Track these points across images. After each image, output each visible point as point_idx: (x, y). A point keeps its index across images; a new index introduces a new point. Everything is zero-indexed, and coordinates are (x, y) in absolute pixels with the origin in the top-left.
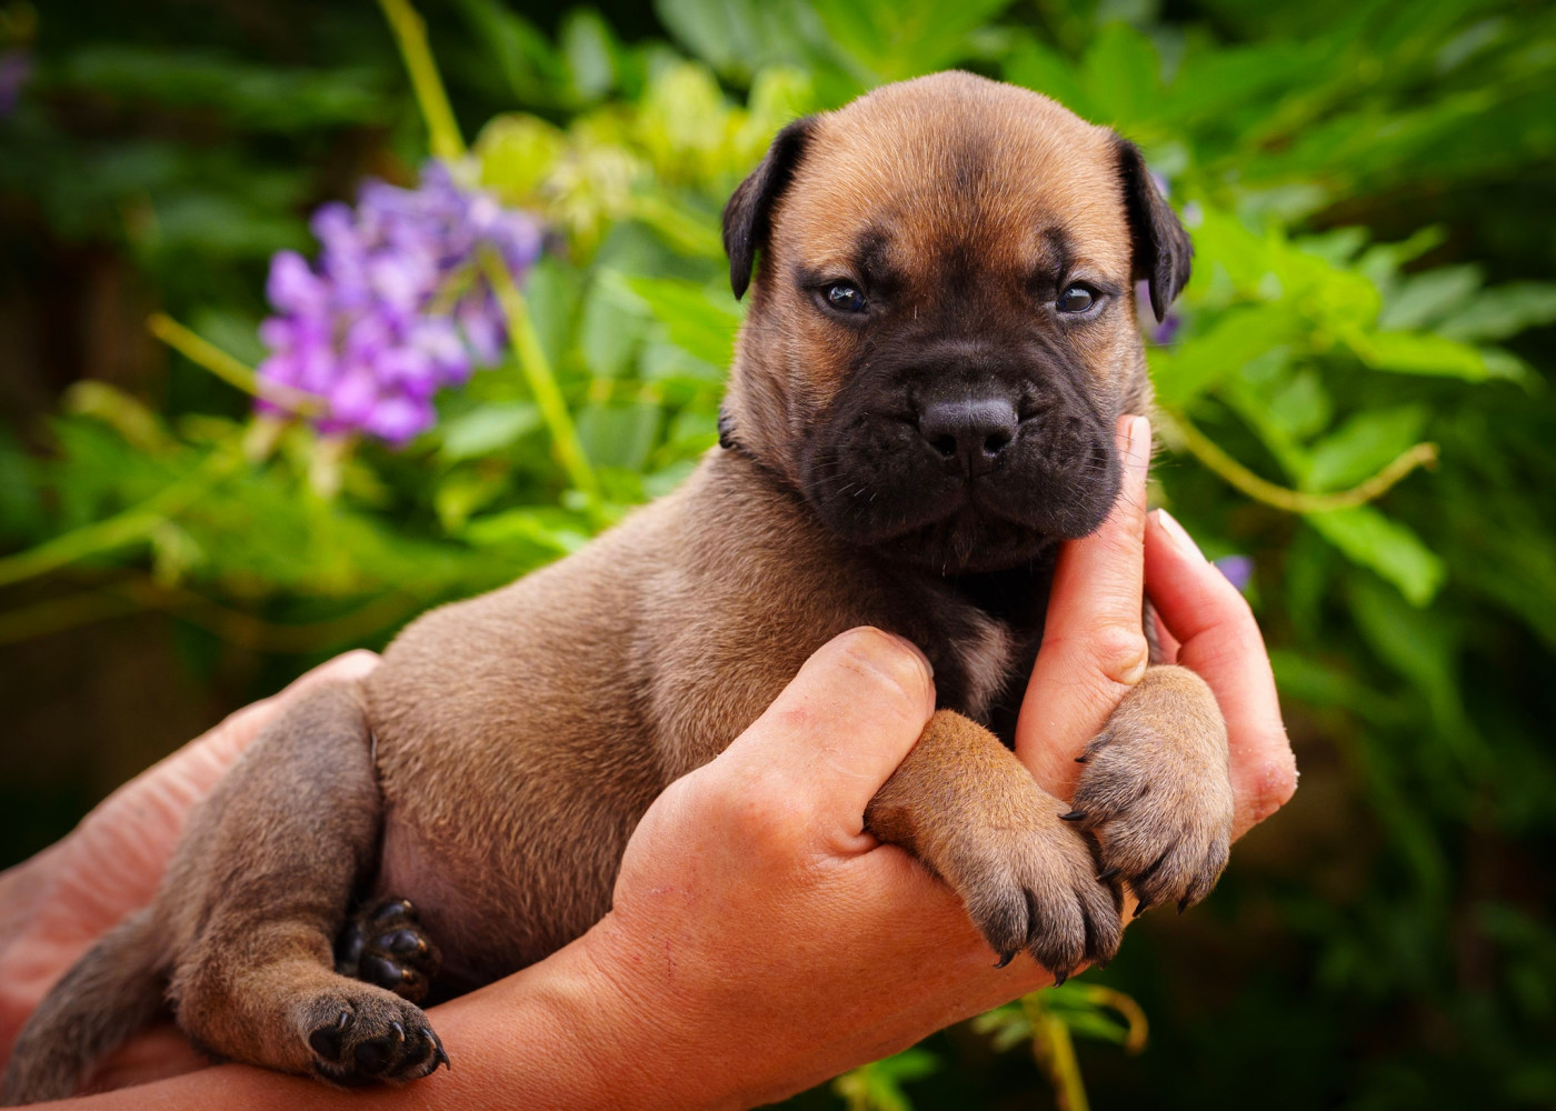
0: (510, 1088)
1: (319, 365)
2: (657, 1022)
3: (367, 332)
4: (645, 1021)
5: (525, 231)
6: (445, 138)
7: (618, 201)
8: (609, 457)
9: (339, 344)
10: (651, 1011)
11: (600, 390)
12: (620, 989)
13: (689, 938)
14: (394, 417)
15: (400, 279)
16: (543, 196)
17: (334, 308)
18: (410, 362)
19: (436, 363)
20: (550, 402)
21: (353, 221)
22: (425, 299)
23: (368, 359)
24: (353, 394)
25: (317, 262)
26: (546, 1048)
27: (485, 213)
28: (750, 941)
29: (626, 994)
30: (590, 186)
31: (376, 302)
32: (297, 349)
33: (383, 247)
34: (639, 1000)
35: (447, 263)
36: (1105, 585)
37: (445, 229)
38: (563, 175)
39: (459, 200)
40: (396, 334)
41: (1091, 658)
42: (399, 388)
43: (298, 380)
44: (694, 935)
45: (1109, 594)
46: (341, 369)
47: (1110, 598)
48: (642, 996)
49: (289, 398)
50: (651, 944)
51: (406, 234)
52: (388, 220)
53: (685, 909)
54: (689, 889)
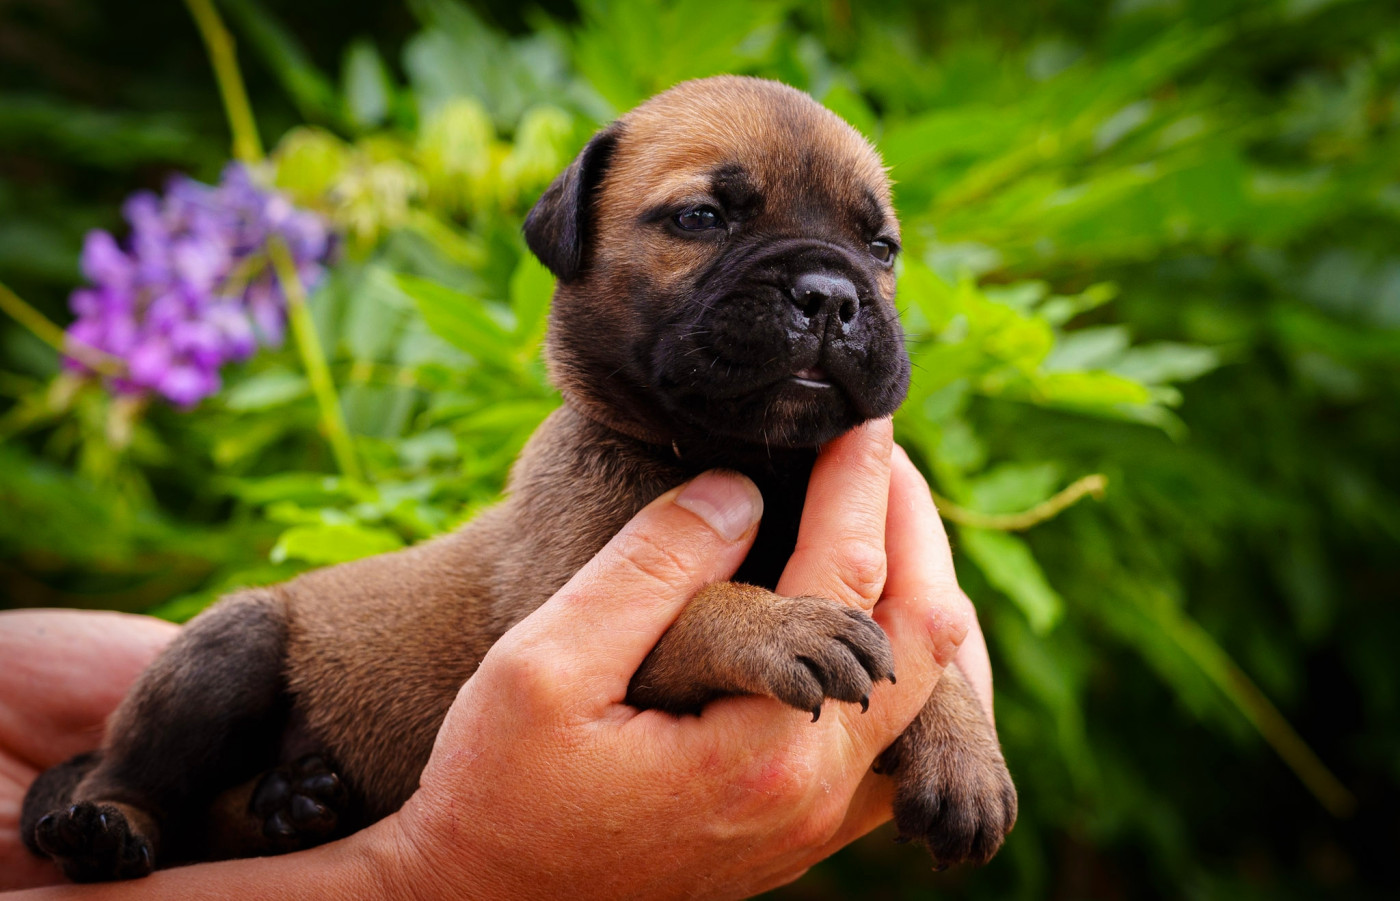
1: (121, 330)
2: (444, 875)
3: (168, 307)
4: (434, 874)
5: (312, 229)
6: (247, 143)
7: (395, 213)
8: (366, 427)
9: (141, 313)
10: (439, 865)
11: (361, 372)
13: (471, 794)
14: (183, 383)
15: (201, 262)
16: (329, 201)
17: (138, 284)
18: (203, 335)
19: (225, 337)
20: (320, 378)
21: (159, 208)
22: (220, 282)
23: (166, 330)
24: (149, 361)
25: (125, 240)
27: (279, 210)
28: (520, 797)
29: (420, 851)
30: (371, 196)
31: (176, 281)
32: (103, 315)
33: (183, 234)
34: (430, 857)
35: (240, 252)
36: (850, 502)
37: (242, 223)
38: (349, 185)
39: (257, 199)
40: (192, 309)
41: (833, 566)
42: (190, 357)
43: (102, 344)
44: (476, 792)
45: (854, 510)
46: (141, 338)
47: (856, 514)
48: (433, 852)
49: (93, 358)
50: (439, 804)
51: (205, 222)
52: (191, 209)
53: (468, 769)
54: (474, 749)
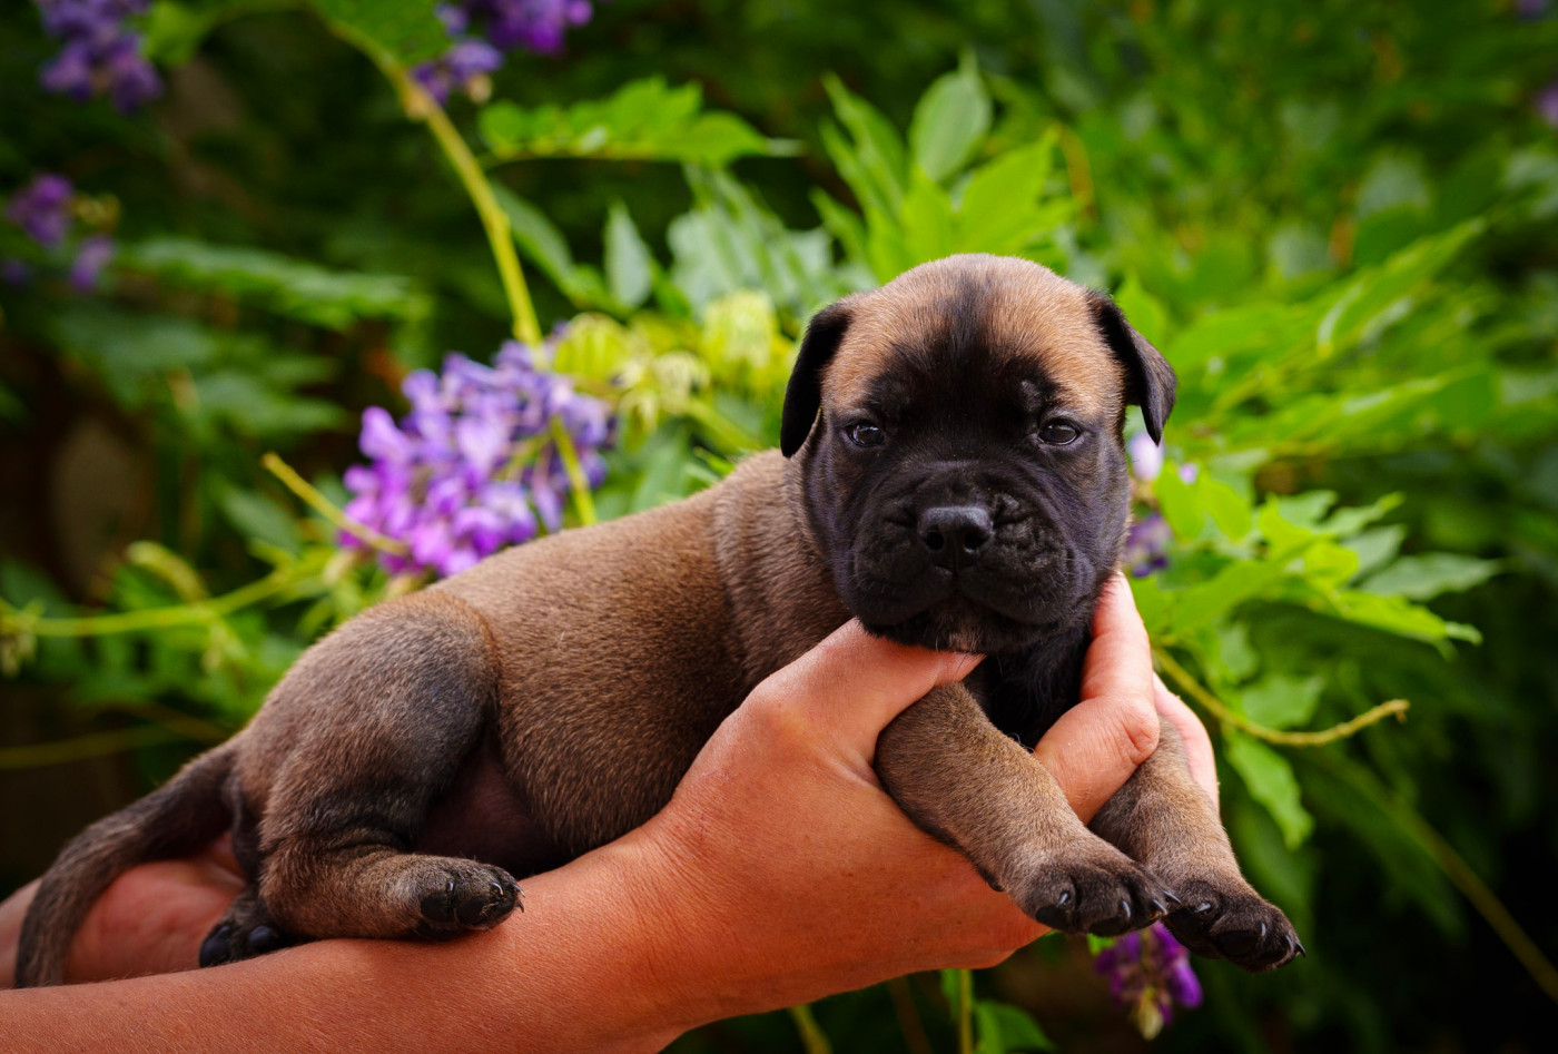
0: (572, 920)
1: (400, 510)
3: (448, 488)
4: (677, 874)
5: (594, 412)
6: (526, 325)
7: (679, 399)
9: (419, 493)
12: (661, 849)
13: (721, 811)
14: (461, 565)
15: (482, 443)
17: (418, 461)
18: (484, 517)
19: (507, 520)
21: (438, 387)
22: (500, 463)
23: (446, 511)
24: (431, 542)
25: (402, 418)
26: (601, 890)
27: (562, 395)
29: (666, 854)
30: (656, 382)
31: (458, 459)
32: (381, 494)
33: (460, 414)
34: (676, 859)
35: (518, 434)
37: (523, 406)
38: (631, 369)
40: (473, 489)
42: (471, 540)
44: (725, 810)
48: (679, 856)
50: (690, 815)
53: (720, 788)
54: (727, 772)
